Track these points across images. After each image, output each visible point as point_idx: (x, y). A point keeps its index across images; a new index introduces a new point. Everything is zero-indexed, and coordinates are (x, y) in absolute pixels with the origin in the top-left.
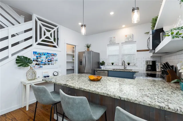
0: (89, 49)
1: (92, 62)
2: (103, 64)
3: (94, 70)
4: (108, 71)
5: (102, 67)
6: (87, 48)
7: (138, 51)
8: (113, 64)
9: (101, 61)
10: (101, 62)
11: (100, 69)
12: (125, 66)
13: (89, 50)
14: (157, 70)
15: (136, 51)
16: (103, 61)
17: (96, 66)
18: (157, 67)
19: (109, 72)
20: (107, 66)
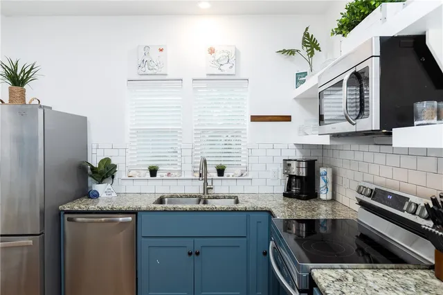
0: (23, 92)
1: (41, 163)
2: (106, 172)
3: (59, 215)
4: (134, 213)
5: (100, 188)
6: (7, 85)
7: (255, 119)
8: (153, 172)
9: (94, 160)
10: (96, 165)
11: (92, 207)
12: (206, 180)
13: (24, 100)
14: (323, 196)
15: (249, 119)
16: (107, 160)
17: (70, 187)
18: (322, 183)
19: (142, 217)
20: (125, 183)
